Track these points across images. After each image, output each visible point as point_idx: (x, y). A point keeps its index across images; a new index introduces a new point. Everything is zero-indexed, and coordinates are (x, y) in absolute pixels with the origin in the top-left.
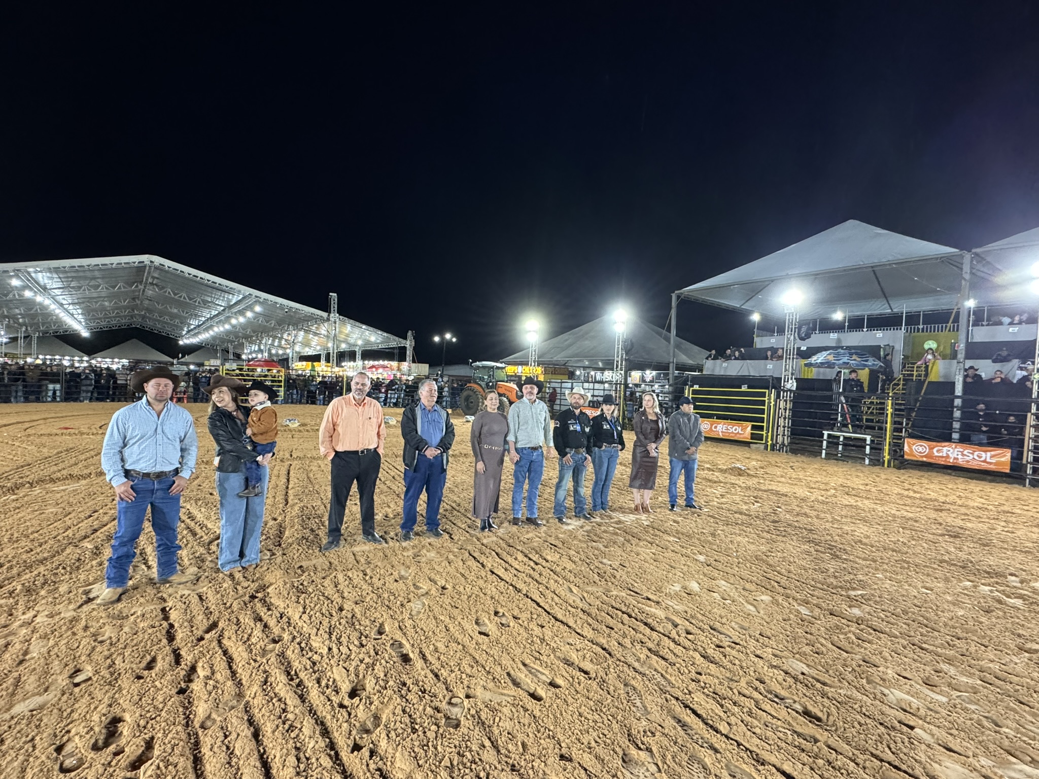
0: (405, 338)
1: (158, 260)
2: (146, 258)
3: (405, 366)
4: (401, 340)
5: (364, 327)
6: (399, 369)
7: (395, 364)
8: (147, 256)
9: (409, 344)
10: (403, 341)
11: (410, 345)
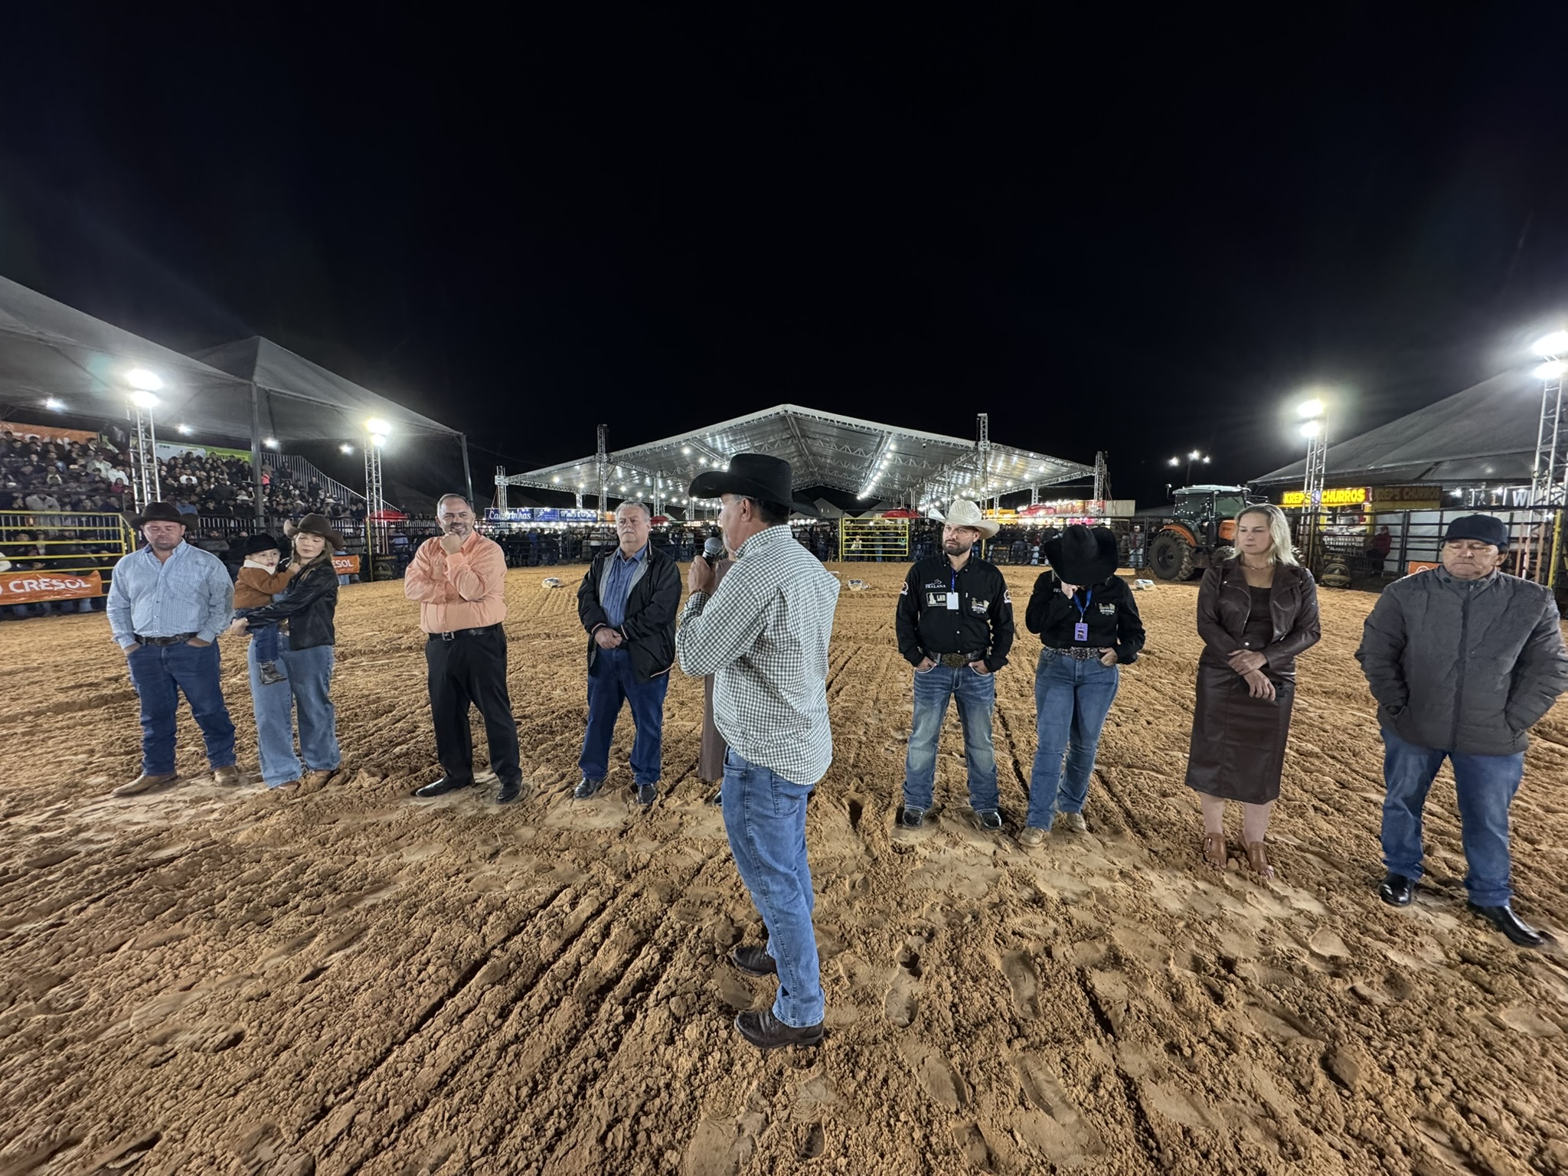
0: (1093, 464)
1: (791, 408)
2: (779, 409)
3: (1093, 505)
4: (1084, 466)
5: (1031, 454)
6: (1084, 511)
7: (1078, 503)
8: (782, 406)
9: (1097, 472)
10: (1088, 468)
11: (1100, 474)
